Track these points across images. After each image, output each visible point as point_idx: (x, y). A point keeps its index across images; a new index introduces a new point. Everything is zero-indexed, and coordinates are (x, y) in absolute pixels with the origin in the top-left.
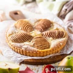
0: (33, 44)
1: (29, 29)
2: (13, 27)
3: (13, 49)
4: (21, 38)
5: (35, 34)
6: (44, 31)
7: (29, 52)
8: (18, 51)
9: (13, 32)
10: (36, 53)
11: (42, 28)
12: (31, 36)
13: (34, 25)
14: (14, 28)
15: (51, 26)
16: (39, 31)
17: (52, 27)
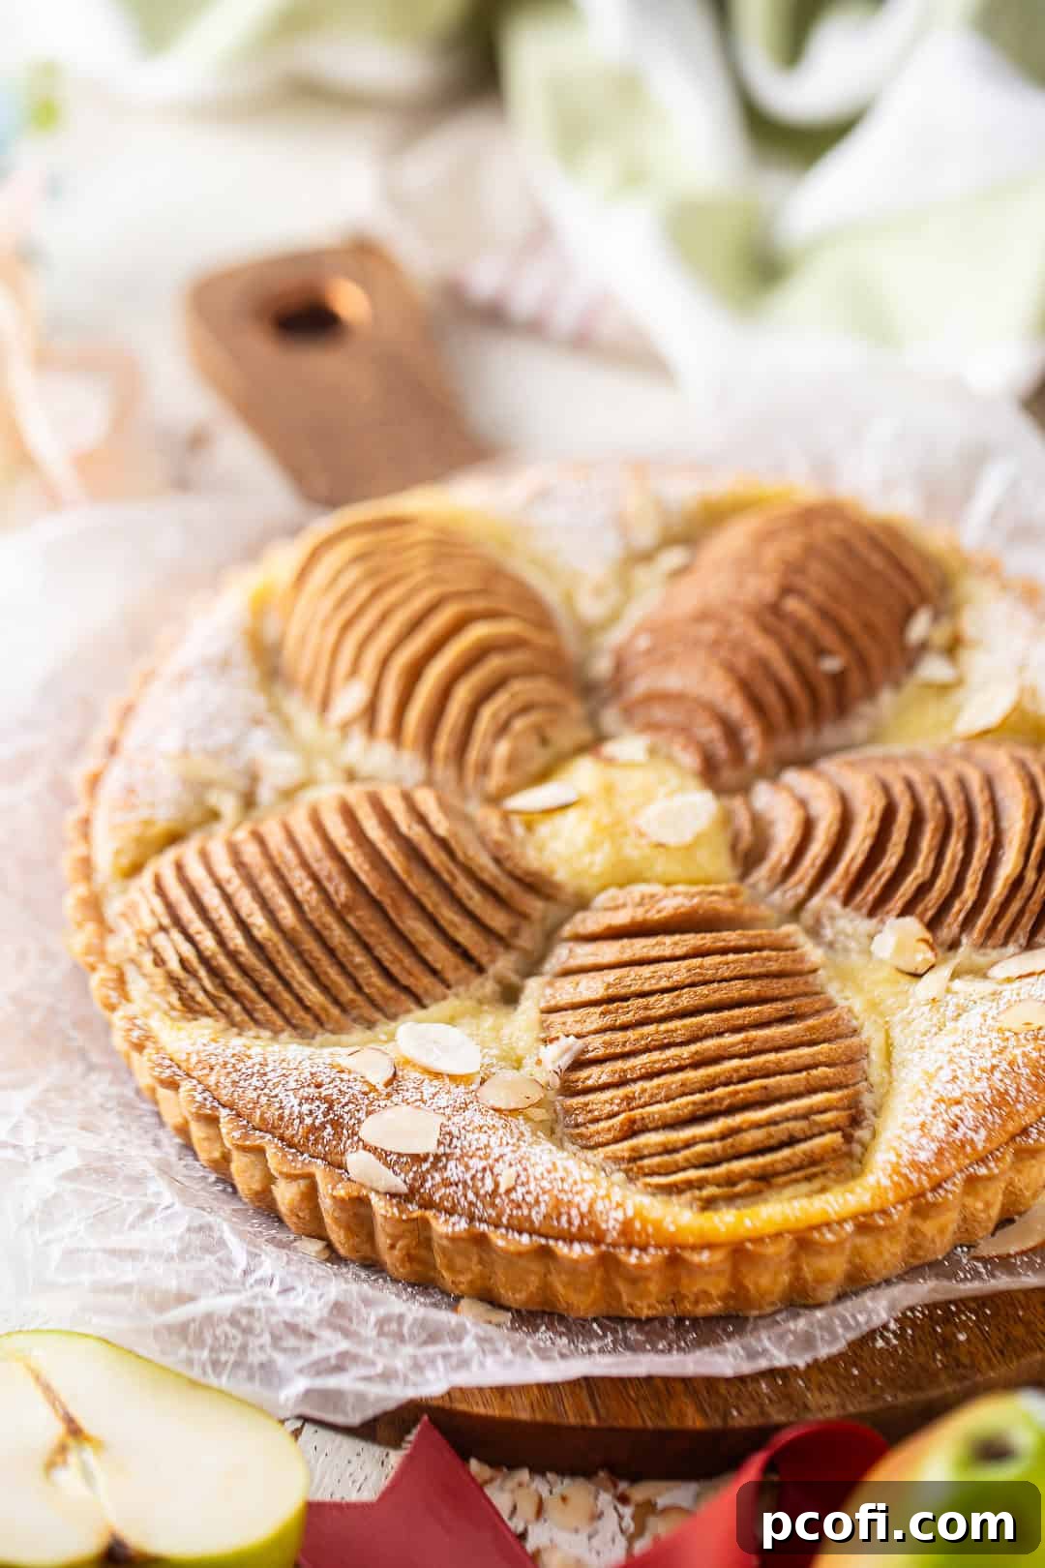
0: (555, 1056)
1: (502, 729)
2: (223, 665)
3: (183, 1131)
4: (337, 935)
5: (614, 830)
6: (774, 768)
7: (481, 1240)
8: (285, 1194)
9: (207, 785)
10: (608, 1262)
11: (736, 708)
12: (536, 885)
13: (614, 618)
14: (241, 691)
15: (924, 647)
16: (690, 760)
17: (934, 669)
